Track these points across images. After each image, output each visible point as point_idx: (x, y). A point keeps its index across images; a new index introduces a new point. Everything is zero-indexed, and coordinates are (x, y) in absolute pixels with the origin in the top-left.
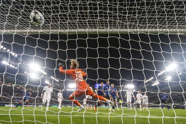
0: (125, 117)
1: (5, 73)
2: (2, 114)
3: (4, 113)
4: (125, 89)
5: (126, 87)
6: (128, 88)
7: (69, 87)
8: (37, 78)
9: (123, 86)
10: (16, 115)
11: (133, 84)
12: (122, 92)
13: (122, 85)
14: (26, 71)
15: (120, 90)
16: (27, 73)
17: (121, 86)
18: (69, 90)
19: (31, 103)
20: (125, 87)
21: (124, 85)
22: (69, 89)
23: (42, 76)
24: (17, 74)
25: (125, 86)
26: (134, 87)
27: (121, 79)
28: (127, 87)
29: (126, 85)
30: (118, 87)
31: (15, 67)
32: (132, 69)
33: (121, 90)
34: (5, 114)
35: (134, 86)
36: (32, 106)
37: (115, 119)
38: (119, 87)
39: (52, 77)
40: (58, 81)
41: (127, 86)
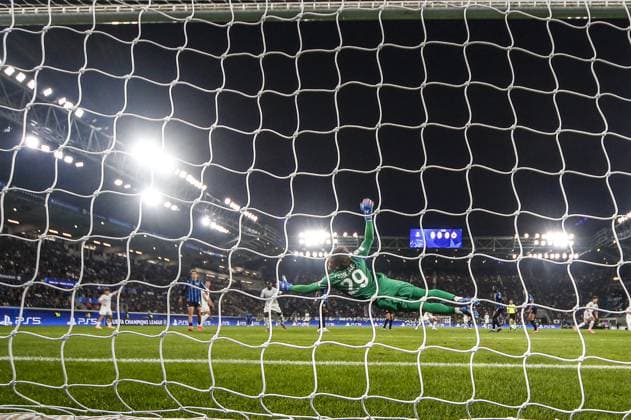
0: (538, 366)
1: (50, 190)
2: (24, 355)
3: (30, 355)
4: (536, 251)
5: (540, 240)
6: (550, 244)
7: (301, 242)
8: (168, 205)
9: (527, 236)
10: (81, 360)
11: (569, 232)
12: (523, 262)
13: (521, 235)
14: (122, 178)
15: (514, 256)
16: (127, 186)
17: (517, 236)
18: (301, 255)
19: (141, 310)
20: (536, 243)
21: (532, 235)
22: (299, 251)
23: (198, 200)
24: (97, 192)
25: (537, 236)
26: (572, 243)
27: (517, 212)
28: (543, 243)
29: (541, 235)
30: (505, 243)
31: (74, 162)
32: (562, 172)
33: (521, 257)
34: (36, 359)
35: (572, 236)
36: (145, 322)
37: (495, 375)
38: (512, 242)
39: (227, 201)
40: (255, 218)
41: (544, 236)
